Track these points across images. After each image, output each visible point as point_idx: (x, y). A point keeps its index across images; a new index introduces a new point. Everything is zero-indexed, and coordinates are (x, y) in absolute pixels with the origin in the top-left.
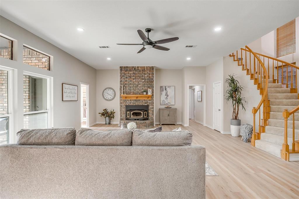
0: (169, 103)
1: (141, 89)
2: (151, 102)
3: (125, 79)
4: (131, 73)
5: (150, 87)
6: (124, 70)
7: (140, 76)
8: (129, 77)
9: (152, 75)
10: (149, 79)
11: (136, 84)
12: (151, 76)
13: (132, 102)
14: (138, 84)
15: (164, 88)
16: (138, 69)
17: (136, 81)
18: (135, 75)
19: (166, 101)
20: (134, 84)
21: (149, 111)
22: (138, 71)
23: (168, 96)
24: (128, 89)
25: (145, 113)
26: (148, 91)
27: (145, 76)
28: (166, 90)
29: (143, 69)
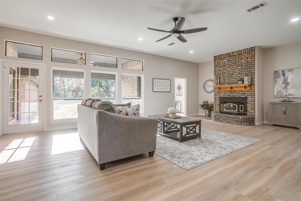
0: (290, 95)
1: (236, 77)
2: (251, 93)
3: (219, 69)
4: (225, 60)
5: (249, 74)
6: (218, 59)
7: (235, 62)
8: (223, 66)
9: (251, 59)
10: (247, 64)
11: (231, 72)
12: (250, 59)
13: (227, 93)
14: (233, 72)
15: (281, 73)
16: (233, 54)
17: (231, 69)
18: (230, 62)
19: (284, 91)
20: (228, 73)
22: (233, 57)
23: (287, 84)
24: (222, 79)
25: (242, 107)
26: (245, 79)
27: (242, 61)
28: (284, 75)
29: (240, 53)
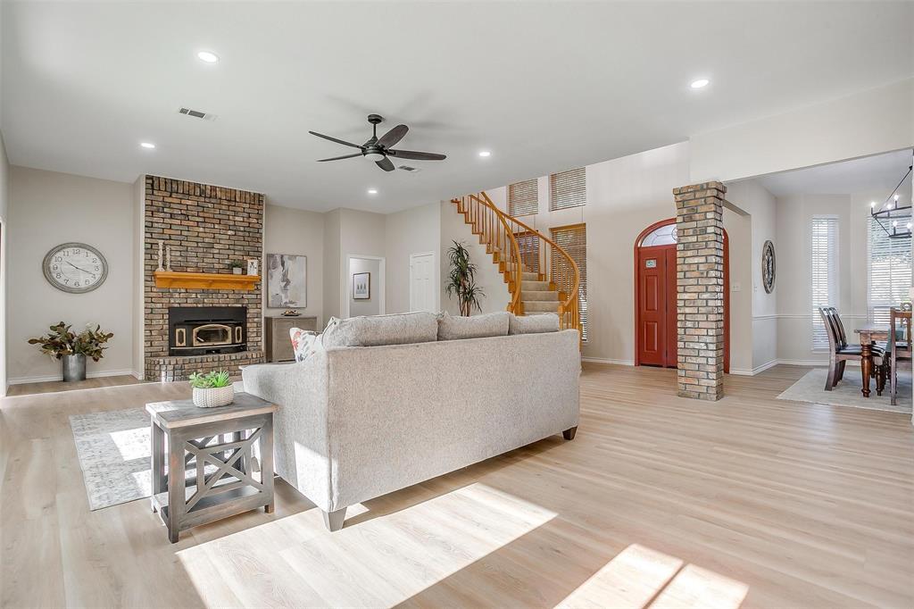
0: (291, 302)
1: (221, 257)
2: (254, 296)
3: (167, 221)
4: (189, 203)
5: (251, 253)
6: (162, 188)
7: (219, 217)
8: (183, 217)
9: (257, 219)
10: (247, 229)
11: (207, 240)
12: (255, 221)
13: (194, 296)
14: (211, 241)
15: (279, 259)
16: (214, 194)
17: (207, 230)
18: (203, 211)
19: (283, 296)
20: (199, 240)
21: (248, 325)
22: (214, 201)
23: (288, 282)
24: (178, 254)
25: (238, 330)
26: (249, 264)
27: (237, 218)
28: (283, 264)
29: (232, 197)
